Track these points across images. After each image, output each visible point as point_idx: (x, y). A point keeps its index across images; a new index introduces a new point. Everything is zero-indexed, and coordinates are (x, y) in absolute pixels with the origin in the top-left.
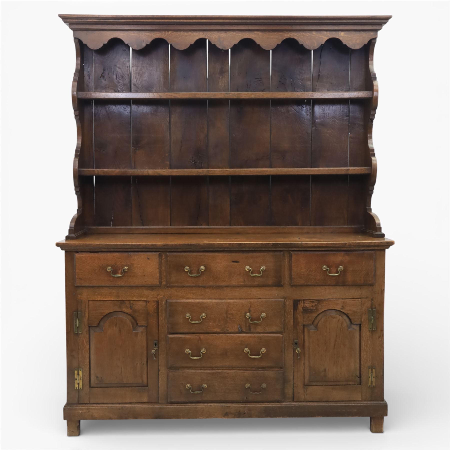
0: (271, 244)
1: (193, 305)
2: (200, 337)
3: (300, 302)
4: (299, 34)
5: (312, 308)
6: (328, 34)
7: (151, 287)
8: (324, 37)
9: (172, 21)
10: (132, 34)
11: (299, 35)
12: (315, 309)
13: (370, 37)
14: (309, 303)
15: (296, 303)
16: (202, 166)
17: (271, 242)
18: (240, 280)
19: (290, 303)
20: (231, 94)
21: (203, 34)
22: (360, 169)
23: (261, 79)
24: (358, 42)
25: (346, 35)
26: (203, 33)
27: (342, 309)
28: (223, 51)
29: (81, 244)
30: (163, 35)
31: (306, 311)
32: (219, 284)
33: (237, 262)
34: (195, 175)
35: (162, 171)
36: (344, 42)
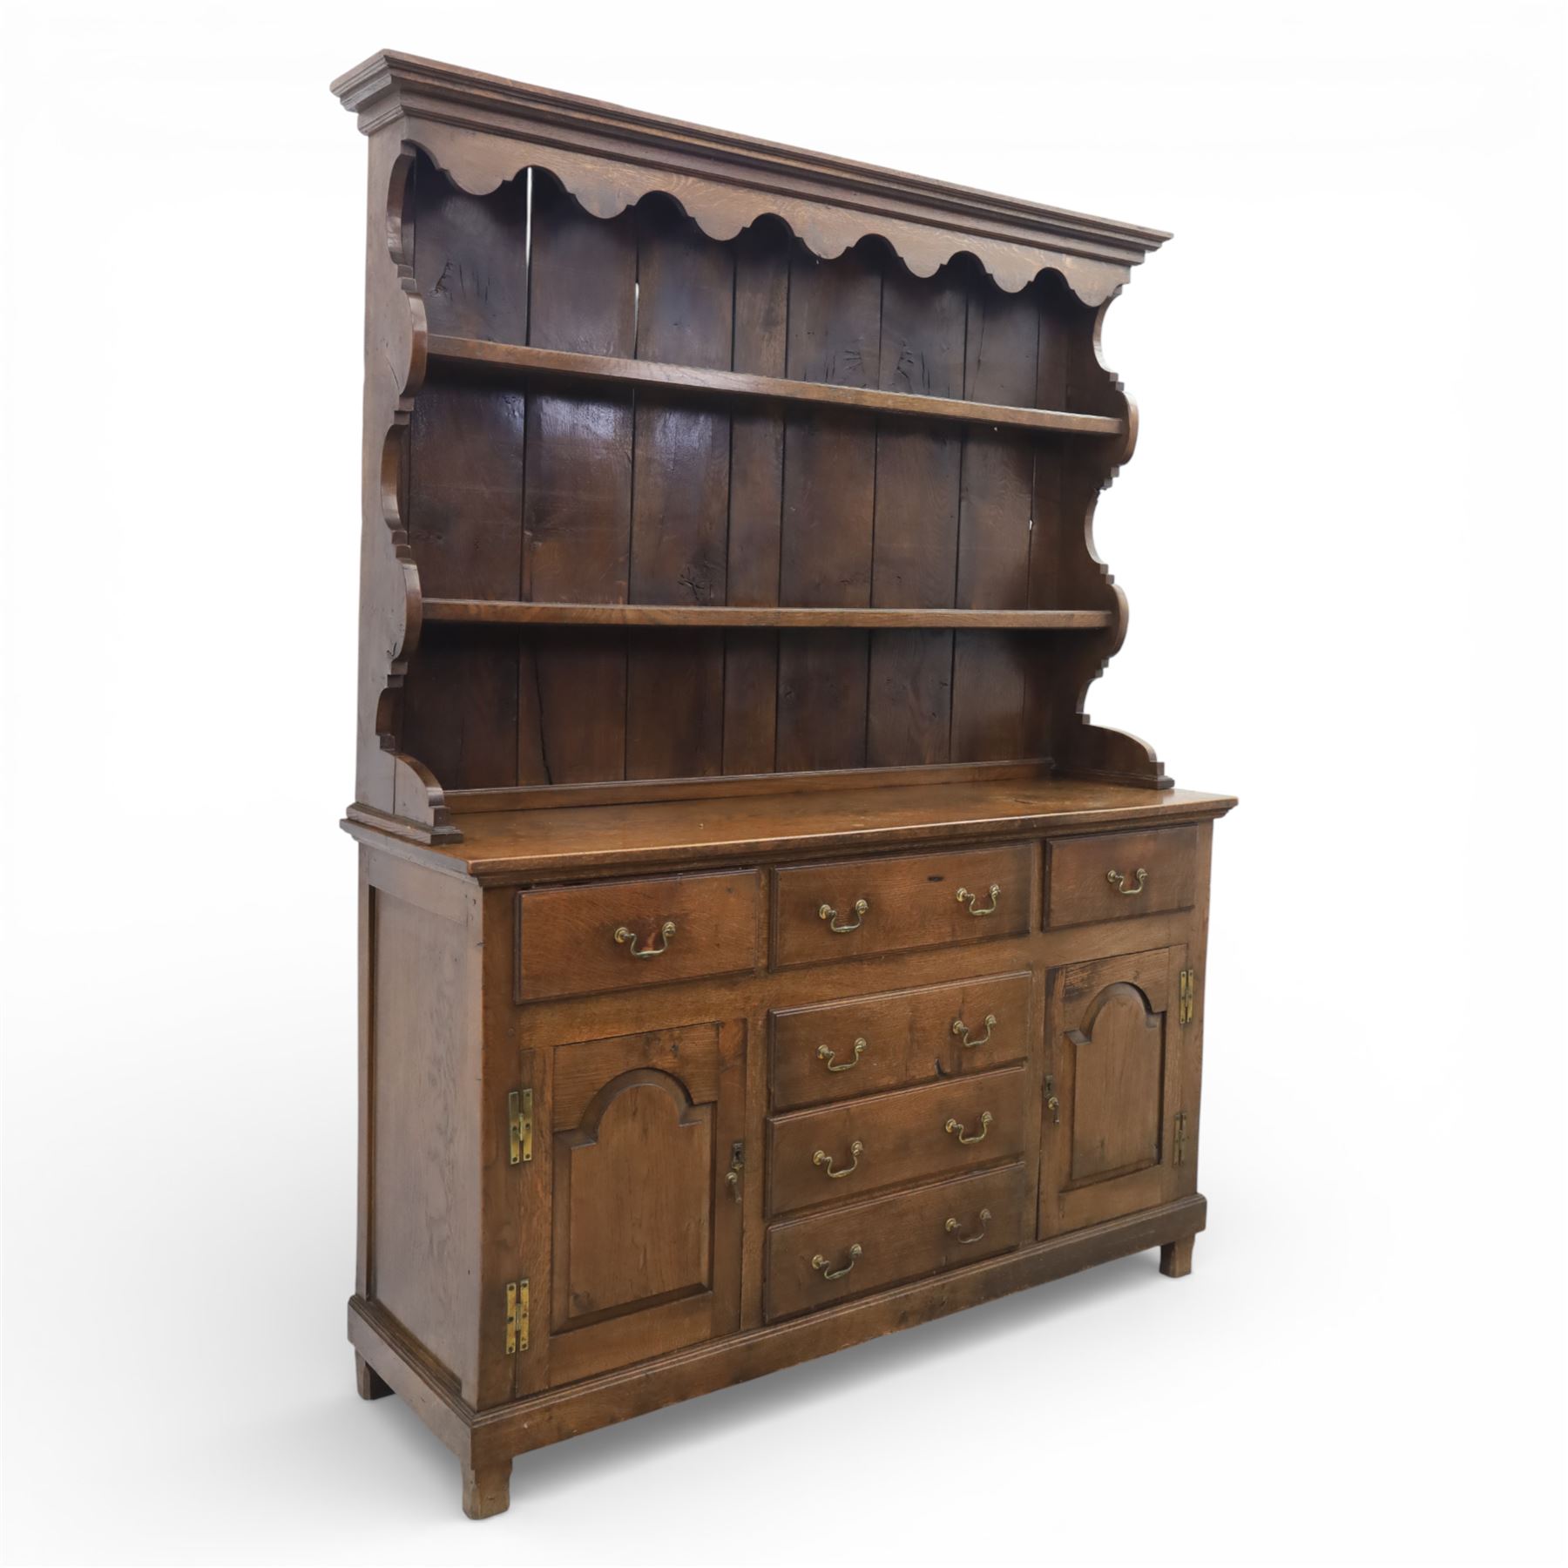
0: (1019, 822)
1: (836, 1018)
2: (848, 1109)
3: (1060, 972)
4: (986, 246)
5: (1080, 985)
6: (1042, 256)
7: (728, 979)
8: (1034, 263)
9: (713, 146)
10: (589, 163)
12: (1086, 988)
14: (1076, 974)
15: (1052, 974)
16: (712, 596)
17: (1019, 819)
18: (943, 930)
19: (1039, 978)
20: (841, 392)
21: (774, 204)
23: (858, 357)
24: (1097, 287)
25: (1074, 266)
26: (773, 200)
27: (1135, 978)
28: (818, 262)
29: (550, 858)
30: (674, 185)
31: (1072, 995)
32: (898, 947)
33: (939, 879)
34: (744, 624)
35: (662, 611)
36: (1072, 285)
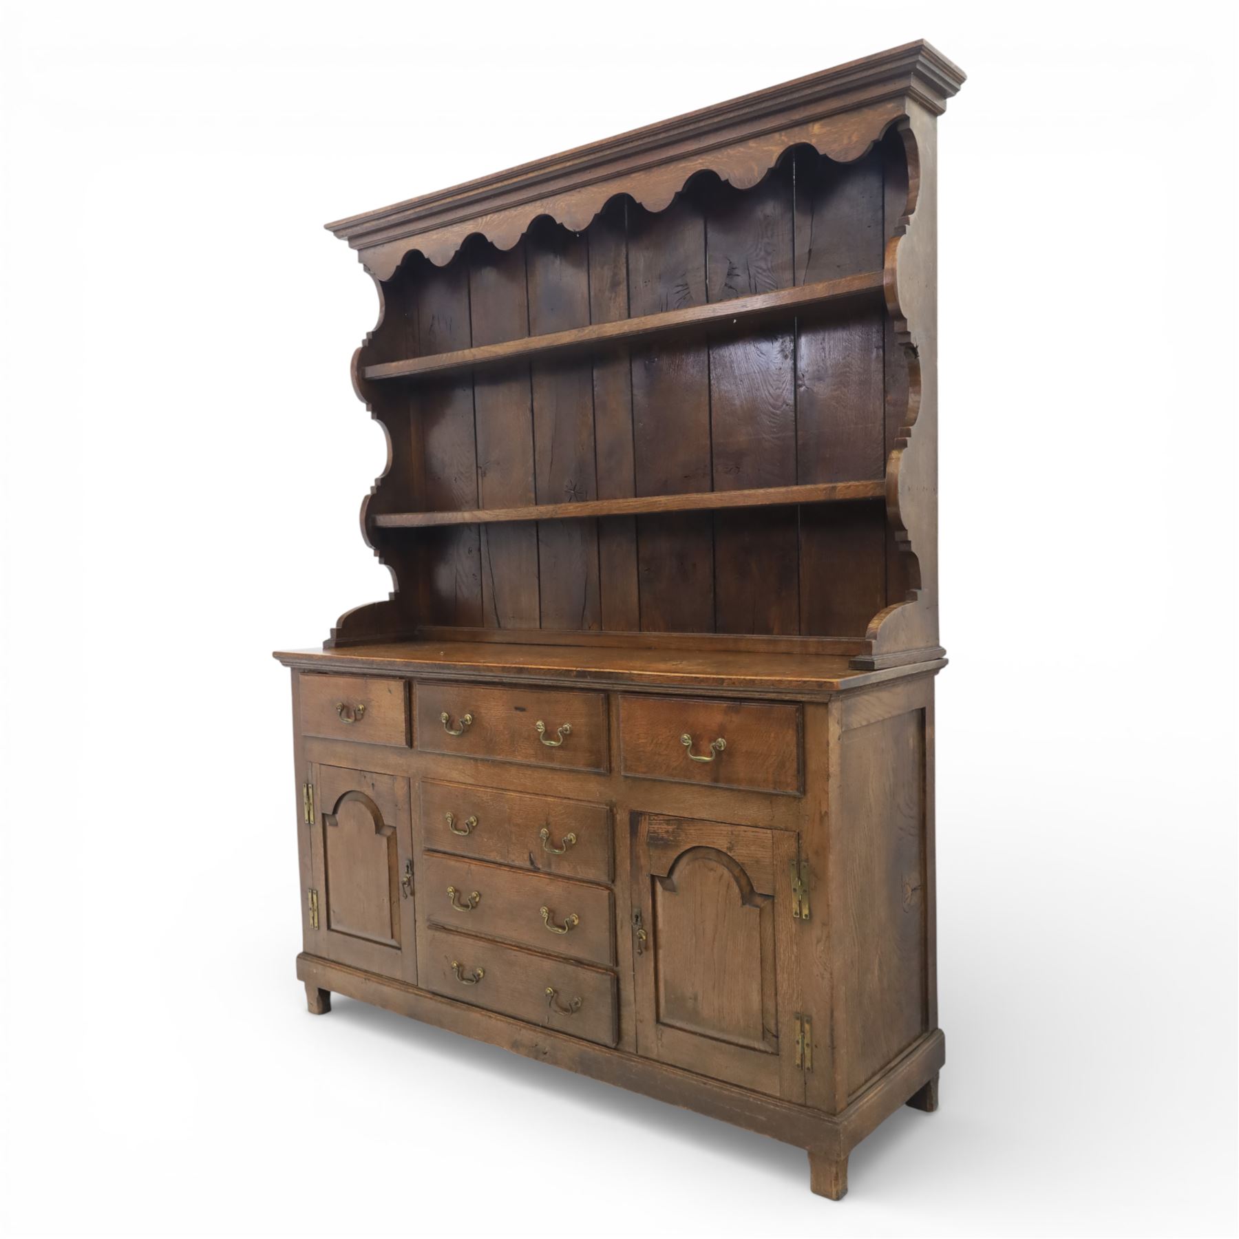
0: (575, 673)
2: (469, 866)
3: (643, 818)
4: (720, 156)
5: (665, 836)
6: (778, 139)
7: (398, 750)
8: (773, 148)
11: (719, 158)
12: (671, 841)
13: (885, 117)
14: (660, 824)
15: (635, 818)
16: (588, 498)
17: (574, 669)
18: (528, 752)
19: (623, 818)
21: (542, 206)
22: (862, 485)
23: (687, 287)
24: (854, 139)
25: (824, 130)
27: (730, 849)
28: (578, 236)
30: (478, 226)
31: (657, 842)
32: (495, 756)
33: (522, 710)
36: (821, 149)
